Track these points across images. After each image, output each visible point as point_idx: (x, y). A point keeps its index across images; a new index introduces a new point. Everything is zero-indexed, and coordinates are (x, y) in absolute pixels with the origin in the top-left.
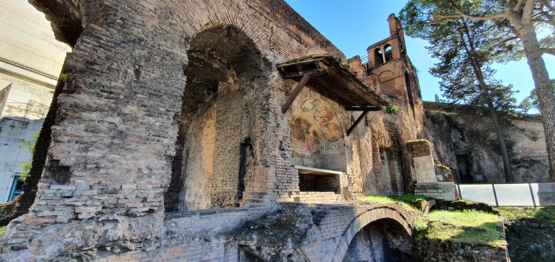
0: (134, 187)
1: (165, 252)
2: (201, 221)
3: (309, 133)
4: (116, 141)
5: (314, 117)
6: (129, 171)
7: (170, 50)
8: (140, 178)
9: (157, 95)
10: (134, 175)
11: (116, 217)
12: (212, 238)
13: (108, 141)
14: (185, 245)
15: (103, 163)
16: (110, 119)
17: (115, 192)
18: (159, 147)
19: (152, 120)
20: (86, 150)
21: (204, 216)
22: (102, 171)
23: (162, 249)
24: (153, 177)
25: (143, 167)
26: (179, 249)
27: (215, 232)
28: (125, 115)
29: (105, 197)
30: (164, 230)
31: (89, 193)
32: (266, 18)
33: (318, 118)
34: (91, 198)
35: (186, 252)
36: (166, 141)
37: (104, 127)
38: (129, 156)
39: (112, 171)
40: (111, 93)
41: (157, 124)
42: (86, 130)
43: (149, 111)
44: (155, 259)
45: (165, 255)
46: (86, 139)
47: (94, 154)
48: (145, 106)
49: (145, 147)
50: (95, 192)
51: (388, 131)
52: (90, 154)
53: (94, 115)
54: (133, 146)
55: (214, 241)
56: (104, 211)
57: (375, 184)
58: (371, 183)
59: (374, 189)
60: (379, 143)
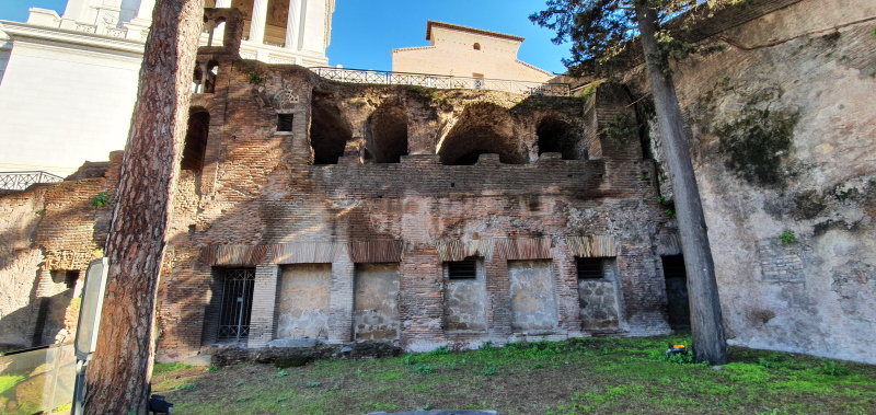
57: (20, 328)
58: (9, 327)
59: (13, 335)
60: (52, 267)
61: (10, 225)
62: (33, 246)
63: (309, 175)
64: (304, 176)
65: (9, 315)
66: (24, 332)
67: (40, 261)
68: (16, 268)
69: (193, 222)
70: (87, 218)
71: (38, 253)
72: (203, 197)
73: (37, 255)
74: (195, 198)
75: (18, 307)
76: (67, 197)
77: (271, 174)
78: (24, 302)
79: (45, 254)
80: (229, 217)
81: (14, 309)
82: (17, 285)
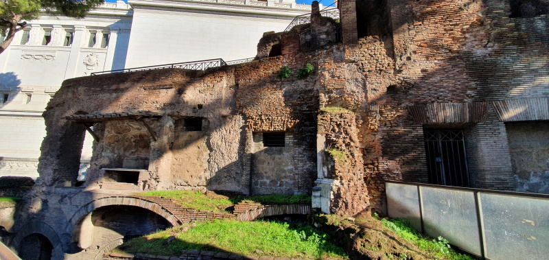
6: (46, 174)
8: (48, 176)
9: (53, 151)
18: (52, 167)
25: (49, 173)
32: (96, 94)
36: (54, 164)
38: (47, 170)
41: (52, 160)
43: (51, 156)
49: (50, 167)
51: (292, 106)
54: (48, 167)
57: (235, 178)
58: (226, 177)
59: (230, 184)
60: (255, 129)
61: (213, 97)
62: (234, 113)
63: (517, 28)
64: (512, 30)
65: (224, 168)
66: (238, 182)
67: (242, 125)
68: (225, 132)
69: (393, 83)
70: (276, 89)
71: (239, 117)
72: (398, 59)
73: (239, 121)
74: (389, 60)
75: (230, 161)
76: (254, 74)
77: (468, 31)
78: (234, 157)
79: (245, 118)
80: (433, 74)
81: (227, 163)
82: (227, 144)
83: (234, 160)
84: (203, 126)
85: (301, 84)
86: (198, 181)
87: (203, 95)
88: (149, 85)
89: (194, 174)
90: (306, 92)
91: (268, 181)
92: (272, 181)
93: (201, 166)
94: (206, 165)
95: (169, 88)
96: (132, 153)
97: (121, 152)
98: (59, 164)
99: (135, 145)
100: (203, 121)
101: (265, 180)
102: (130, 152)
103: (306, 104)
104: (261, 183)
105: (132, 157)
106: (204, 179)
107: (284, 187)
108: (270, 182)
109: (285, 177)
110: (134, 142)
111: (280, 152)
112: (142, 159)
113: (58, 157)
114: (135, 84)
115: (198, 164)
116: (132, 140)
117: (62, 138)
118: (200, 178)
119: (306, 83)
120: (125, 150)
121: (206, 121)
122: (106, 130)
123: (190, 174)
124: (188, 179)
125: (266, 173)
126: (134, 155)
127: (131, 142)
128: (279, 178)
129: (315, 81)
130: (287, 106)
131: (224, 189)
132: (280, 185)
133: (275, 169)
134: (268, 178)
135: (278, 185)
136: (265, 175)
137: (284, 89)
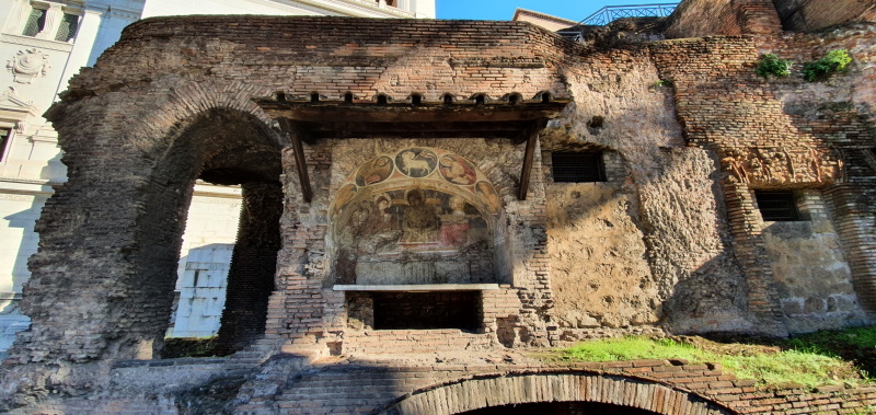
0: (74, 332)
1: (106, 404)
2: (150, 374)
3: (451, 211)
4: (63, 289)
5: (449, 179)
6: (71, 317)
7: (120, 179)
8: (81, 323)
9: (103, 234)
10: (74, 320)
11: (58, 362)
12: (160, 397)
13: (55, 290)
14: (126, 400)
15: (52, 311)
16: (60, 269)
17: (59, 338)
18: (100, 289)
19: (95, 261)
20: (41, 300)
21: (156, 368)
22: (51, 319)
23: (103, 401)
24: (93, 322)
25: (84, 313)
26: (121, 404)
27: (167, 389)
28: (72, 262)
29: (51, 343)
30: (107, 379)
31: (40, 339)
32: (281, 66)
33: (458, 179)
34: (41, 343)
35: (127, 408)
36: (107, 281)
37: (53, 278)
38: (73, 302)
39: (57, 318)
40: (63, 243)
41: (100, 265)
42: (42, 283)
43: (94, 253)
44: (97, 409)
45: (107, 408)
46: (41, 291)
47: (47, 303)
48: (91, 248)
49: (88, 290)
50: (44, 338)
51: (814, 132)
52: (43, 304)
53: (48, 269)
54: (76, 292)
55: (163, 402)
56: (52, 355)
57: (732, 299)
58: (709, 296)
59: (726, 314)
60: (751, 178)
61: (625, 104)
62: (684, 142)
65: (696, 273)
67: (711, 169)
68: (674, 184)
70: (764, 97)
71: (699, 152)
73: (701, 161)
75: (707, 256)
78: (714, 245)
79: (715, 153)
82: (688, 213)
83: (714, 253)
84: (607, 170)
85: (819, 91)
86: (630, 311)
87: (601, 96)
88: (470, 54)
89: (614, 293)
90: (836, 107)
91: (801, 301)
92: (809, 301)
93: (629, 271)
94: (643, 268)
95: (532, 67)
96: (386, 242)
97: (347, 243)
98: (128, 280)
99: (393, 220)
100: (606, 157)
101: (794, 299)
102: (376, 239)
103: (843, 130)
104: (787, 305)
105: (385, 252)
106: (645, 306)
107: (838, 311)
108: (806, 302)
109: (836, 288)
110: (387, 211)
111: (806, 232)
112: (420, 258)
113: (126, 252)
114: (421, 47)
115: (619, 266)
116: (382, 206)
117: (142, 190)
118: (635, 303)
119: (830, 89)
120: (359, 233)
121: (613, 158)
122: (336, 165)
123: (601, 292)
124: (598, 307)
125: (791, 281)
126: (391, 248)
127: (377, 212)
128: (824, 291)
129: (853, 86)
130: (802, 132)
131: (715, 327)
132: (830, 308)
133: (809, 271)
134: (799, 292)
135: (826, 307)
136: (789, 285)
137: (783, 99)
